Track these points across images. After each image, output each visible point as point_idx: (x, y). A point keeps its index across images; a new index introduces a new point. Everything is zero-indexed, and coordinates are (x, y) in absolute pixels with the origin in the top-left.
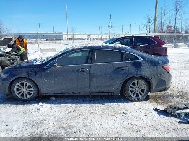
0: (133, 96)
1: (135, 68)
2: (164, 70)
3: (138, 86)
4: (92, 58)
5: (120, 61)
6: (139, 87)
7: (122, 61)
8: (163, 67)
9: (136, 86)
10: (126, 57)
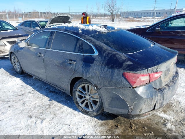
0: (80, 105)
1: (83, 65)
2: (125, 80)
3: (89, 93)
4: (49, 41)
5: (73, 50)
6: (89, 95)
7: (74, 52)
8: (124, 75)
9: (86, 92)
10: (80, 47)
